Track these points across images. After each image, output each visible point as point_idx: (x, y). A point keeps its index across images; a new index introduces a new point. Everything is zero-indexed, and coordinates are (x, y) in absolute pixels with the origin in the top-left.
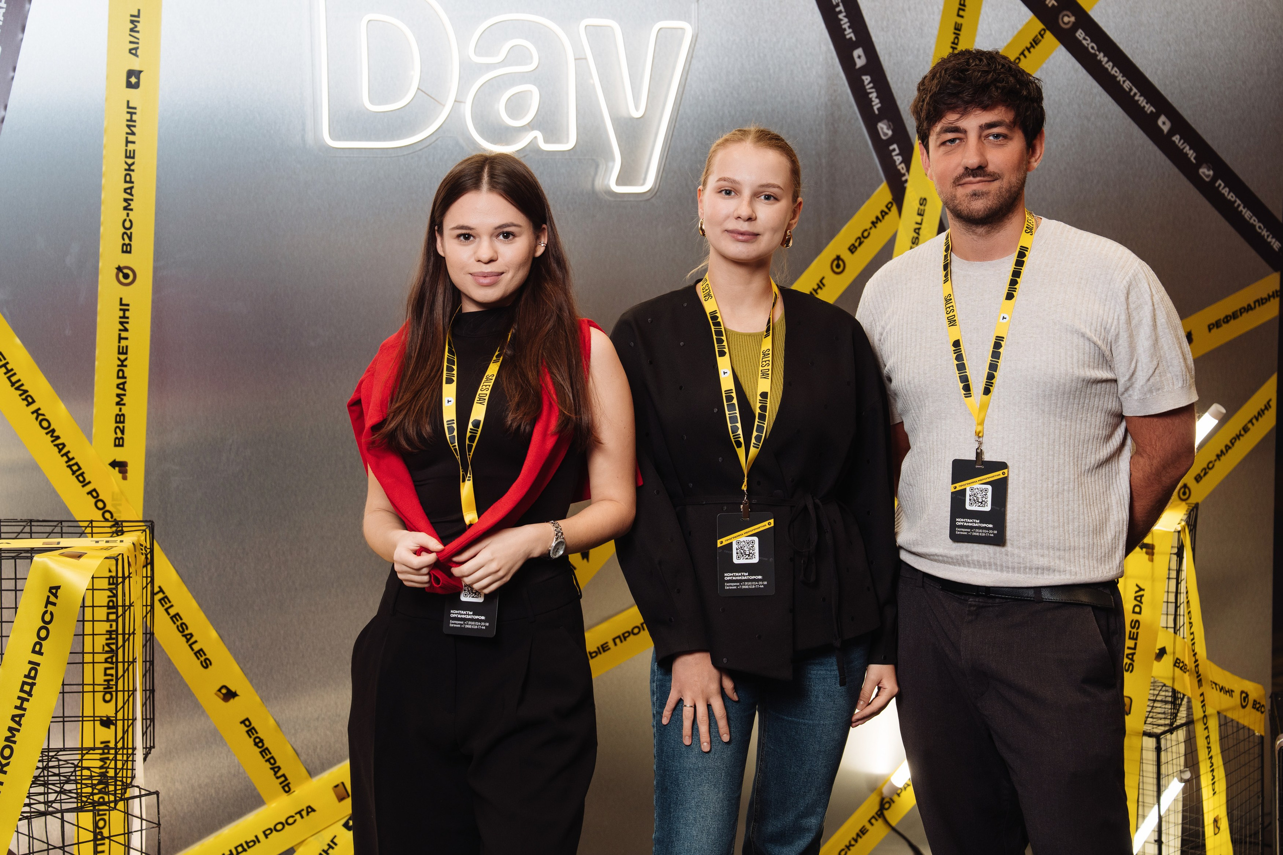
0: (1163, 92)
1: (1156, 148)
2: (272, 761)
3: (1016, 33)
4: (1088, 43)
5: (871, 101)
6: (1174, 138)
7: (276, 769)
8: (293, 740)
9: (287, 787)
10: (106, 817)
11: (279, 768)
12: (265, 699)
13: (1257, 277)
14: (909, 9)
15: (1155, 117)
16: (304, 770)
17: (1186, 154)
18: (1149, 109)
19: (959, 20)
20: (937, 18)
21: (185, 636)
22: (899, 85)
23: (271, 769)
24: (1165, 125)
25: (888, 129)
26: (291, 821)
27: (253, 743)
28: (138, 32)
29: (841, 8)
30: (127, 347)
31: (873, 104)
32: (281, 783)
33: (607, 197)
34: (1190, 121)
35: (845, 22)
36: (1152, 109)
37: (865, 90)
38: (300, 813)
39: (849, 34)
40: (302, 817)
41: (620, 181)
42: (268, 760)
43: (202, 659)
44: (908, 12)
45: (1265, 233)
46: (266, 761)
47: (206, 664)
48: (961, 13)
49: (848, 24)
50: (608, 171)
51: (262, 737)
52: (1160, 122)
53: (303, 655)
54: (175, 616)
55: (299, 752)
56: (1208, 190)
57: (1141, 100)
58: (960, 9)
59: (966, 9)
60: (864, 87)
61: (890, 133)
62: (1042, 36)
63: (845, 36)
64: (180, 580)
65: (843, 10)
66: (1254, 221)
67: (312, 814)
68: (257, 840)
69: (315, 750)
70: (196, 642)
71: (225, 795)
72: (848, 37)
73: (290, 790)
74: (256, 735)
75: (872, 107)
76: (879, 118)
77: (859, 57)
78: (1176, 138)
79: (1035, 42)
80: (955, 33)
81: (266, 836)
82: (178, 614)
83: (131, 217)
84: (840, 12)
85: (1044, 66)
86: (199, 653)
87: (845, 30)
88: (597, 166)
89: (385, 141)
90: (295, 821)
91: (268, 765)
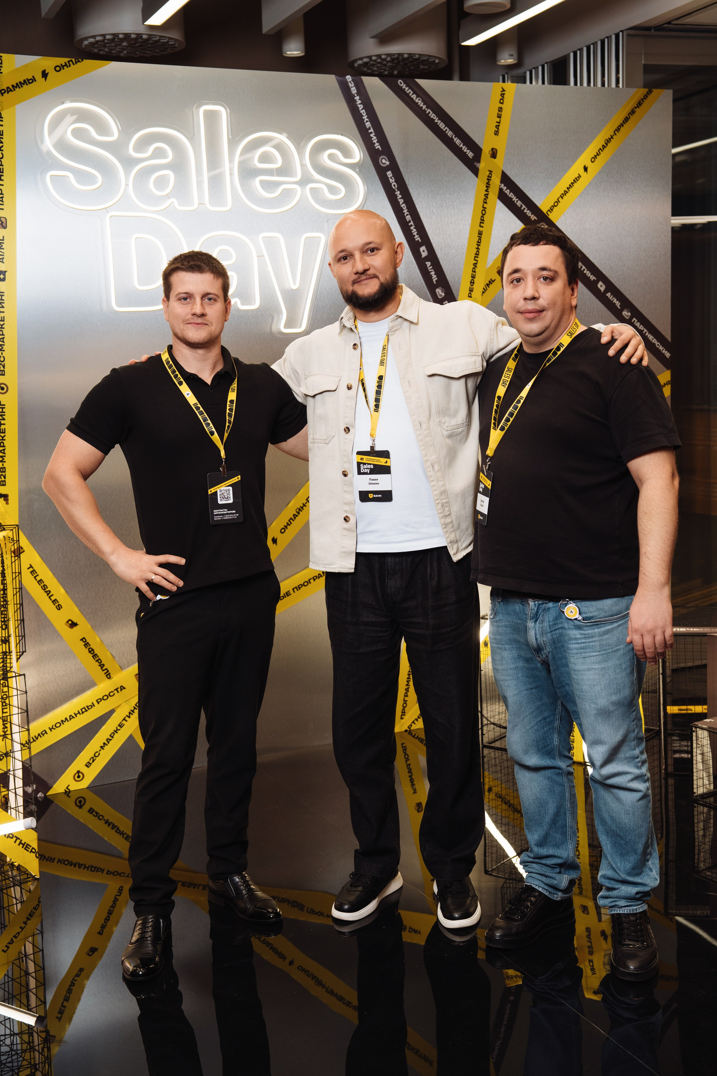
0: (600, 268)
1: (597, 300)
2: (99, 661)
5: (431, 276)
6: (607, 295)
7: (102, 666)
8: (111, 649)
9: (108, 676)
10: (7, 693)
11: (104, 665)
12: (94, 627)
14: (451, 223)
15: (596, 282)
16: (118, 666)
17: (615, 304)
18: (593, 278)
19: (481, 229)
20: (468, 228)
21: (46, 592)
22: (447, 267)
23: (99, 665)
24: (601, 286)
25: (442, 292)
26: (111, 694)
27: (88, 651)
28: (3, 249)
30: (5, 429)
31: (433, 278)
32: (105, 673)
33: (279, 336)
34: (617, 284)
35: (414, 232)
36: (594, 278)
37: (428, 270)
38: (117, 689)
39: (417, 238)
40: (118, 692)
41: (287, 326)
42: (97, 661)
43: (57, 605)
44: (451, 225)
45: (661, 348)
46: (96, 661)
47: (59, 607)
48: (482, 225)
49: (416, 232)
50: (279, 320)
51: (93, 648)
52: (599, 286)
53: (114, 602)
54: (40, 581)
55: (114, 656)
57: (589, 273)
58: (481, 223)
59: (484, 222)
60: (427, 268)
61: (443, 294)
63: (415, 239)
64: (42, 561)
65: (413, 224)
66: (654, 341)
67: (123, 690)
68: (93, 705)
69: (123, 655)
70: (52, 595)
71: (74, 681)
72: (416, 240)
73: (110, 677)
74: (89, 647)
75: (432, 280)
76: (437, 286)
77: (424, 251)
78: (609, 295)
80: (478, 236)
81: (98, 703)
82: (41, 580)
83: (4, 355)
84: (411, 225)
86: (55, 601)
87: (414, 236)
88: (273, 317)
89: (148, 306)
90: (114, 694)
91: (97, 664)
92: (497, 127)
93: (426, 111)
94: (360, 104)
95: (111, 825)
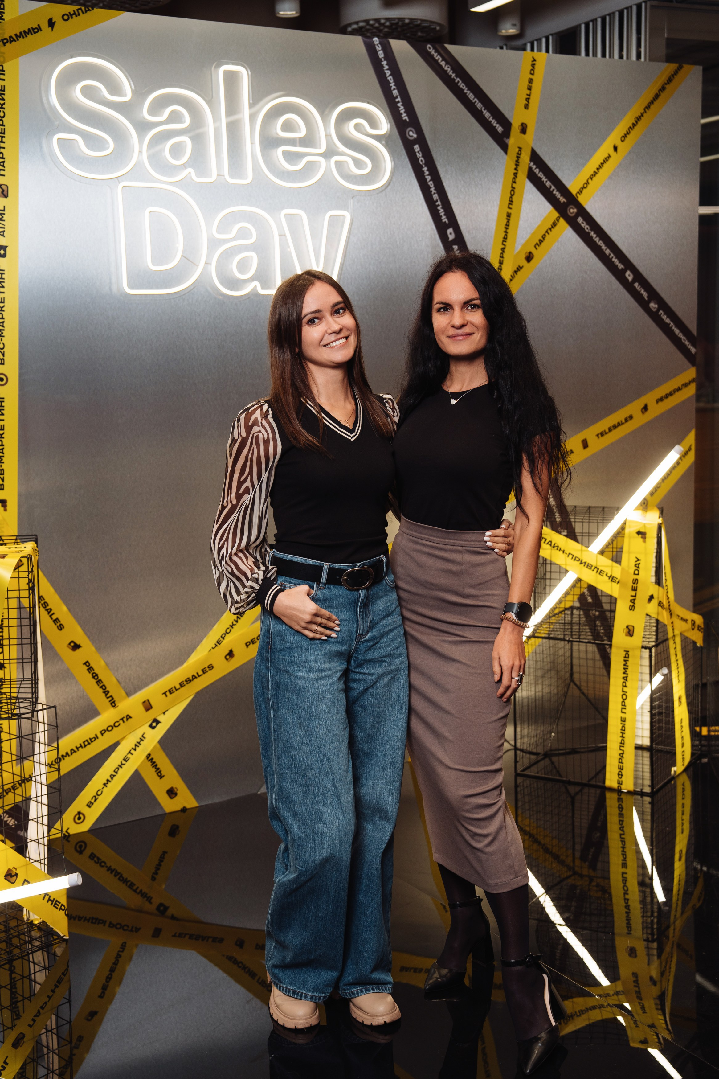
0: (628, 256)
1: (625, 291)
2: (104, 688)
3: (542, 218)
4: (585, 225)
6: (635, 285)
7: (106, 693)
8: (116, 674)
9: (113, 704)
11: (108, 692)
12: (98, 649)
13: (684, 370)
14: (480, 203)
15: (624, 271)
16: (124, 693)
17: (642, 294)
18: (620, 266)
19: (509, 211)
20: (496, 209)
23: (103, 692)
24: (629, 276)
26: (117, 725)
27: (91, 676)
28: (4, 220)
29: (439, 203)
32: (110, 702)
34: (644, 274)
35: (442, 212)
36: (622, 266)
38: (122, 719)
39: (444, 219)
40: (123, 722)
43: (58, 624)
44: (479, 206)
45: (687, 343)
46: (100, 687)
47: (61, 627)
48: (510, 206)
49: (444, 213)
51: (96, 673)
52: (627, 275)
53: (121, 621)
56: (654, 316)
57: (616, 261)
58: (509, 204)
59: (513, 204)
62: (558, 221)
63: (441, 221)
66: (681, 335)
67: (130, 720)
68: (97, 737)
70: (54, 614)
71: (75, 709)
72: (444, 221)
73: (115, 705)
74: (93, 672)
77: (451, 234)
79: (554, 225)
80: (507, 219)
81: (103, 734)
84: (439, 205)
85: (560, 240)
86: (56, 621)
87: (442, 216)
90: (119, 725)
91: (101, 690)
92: (528, 100)
93: (455, 80)
94: (387, 70)
95: (114, 873)
